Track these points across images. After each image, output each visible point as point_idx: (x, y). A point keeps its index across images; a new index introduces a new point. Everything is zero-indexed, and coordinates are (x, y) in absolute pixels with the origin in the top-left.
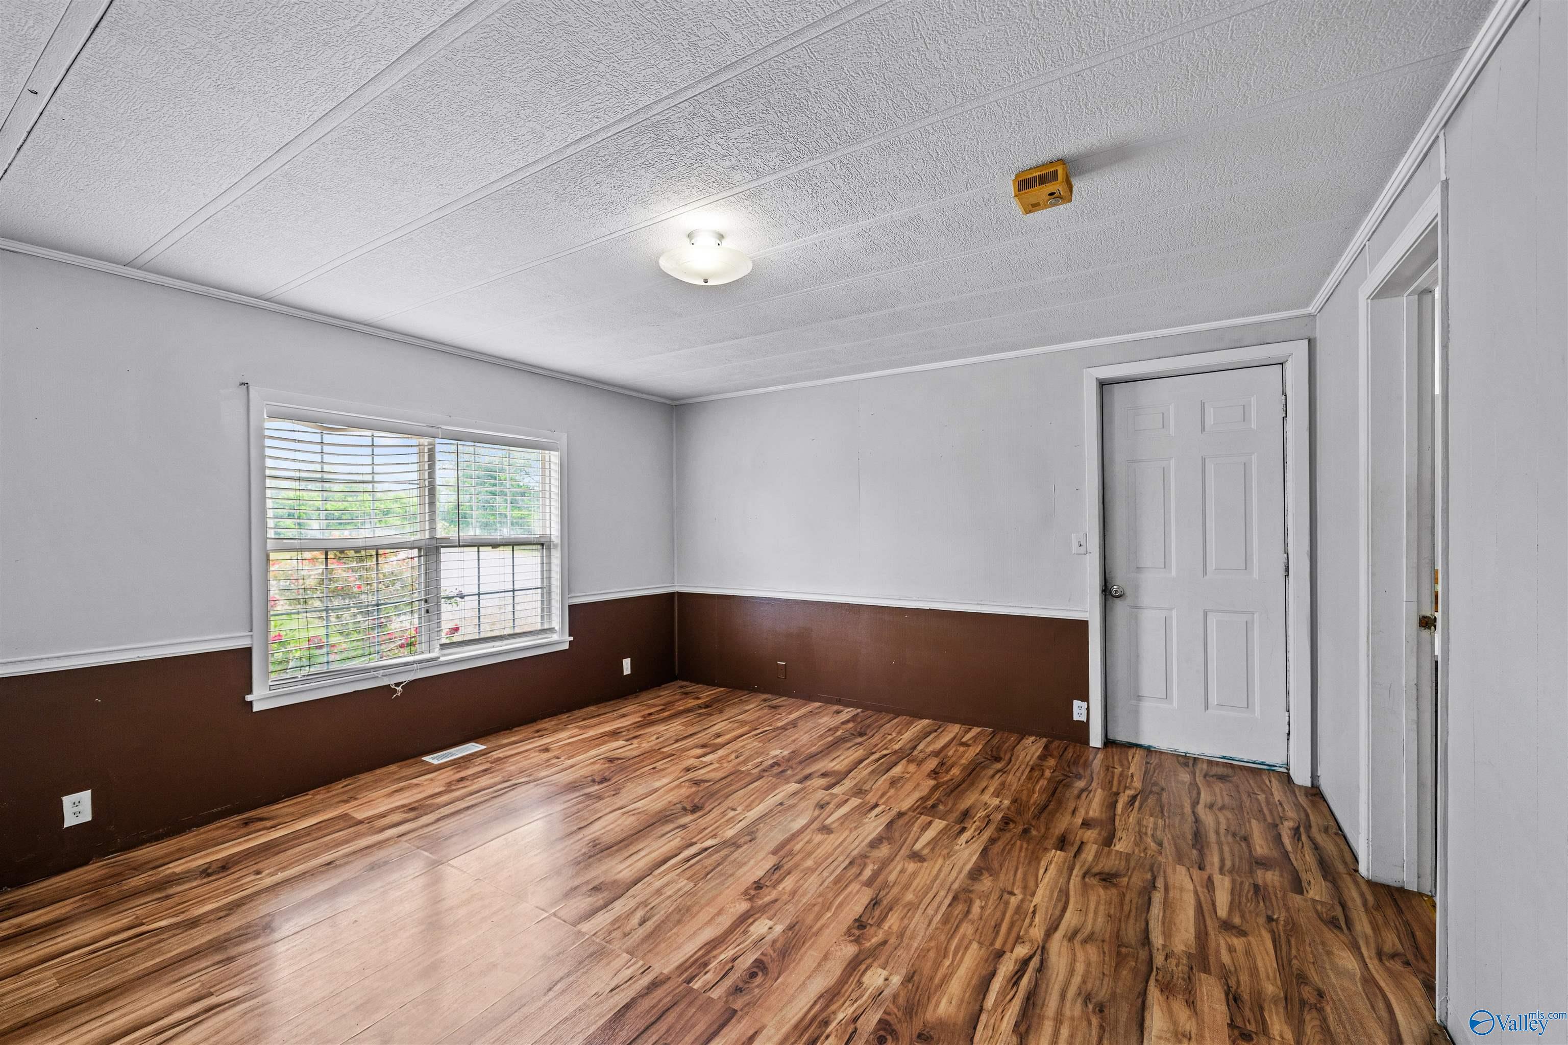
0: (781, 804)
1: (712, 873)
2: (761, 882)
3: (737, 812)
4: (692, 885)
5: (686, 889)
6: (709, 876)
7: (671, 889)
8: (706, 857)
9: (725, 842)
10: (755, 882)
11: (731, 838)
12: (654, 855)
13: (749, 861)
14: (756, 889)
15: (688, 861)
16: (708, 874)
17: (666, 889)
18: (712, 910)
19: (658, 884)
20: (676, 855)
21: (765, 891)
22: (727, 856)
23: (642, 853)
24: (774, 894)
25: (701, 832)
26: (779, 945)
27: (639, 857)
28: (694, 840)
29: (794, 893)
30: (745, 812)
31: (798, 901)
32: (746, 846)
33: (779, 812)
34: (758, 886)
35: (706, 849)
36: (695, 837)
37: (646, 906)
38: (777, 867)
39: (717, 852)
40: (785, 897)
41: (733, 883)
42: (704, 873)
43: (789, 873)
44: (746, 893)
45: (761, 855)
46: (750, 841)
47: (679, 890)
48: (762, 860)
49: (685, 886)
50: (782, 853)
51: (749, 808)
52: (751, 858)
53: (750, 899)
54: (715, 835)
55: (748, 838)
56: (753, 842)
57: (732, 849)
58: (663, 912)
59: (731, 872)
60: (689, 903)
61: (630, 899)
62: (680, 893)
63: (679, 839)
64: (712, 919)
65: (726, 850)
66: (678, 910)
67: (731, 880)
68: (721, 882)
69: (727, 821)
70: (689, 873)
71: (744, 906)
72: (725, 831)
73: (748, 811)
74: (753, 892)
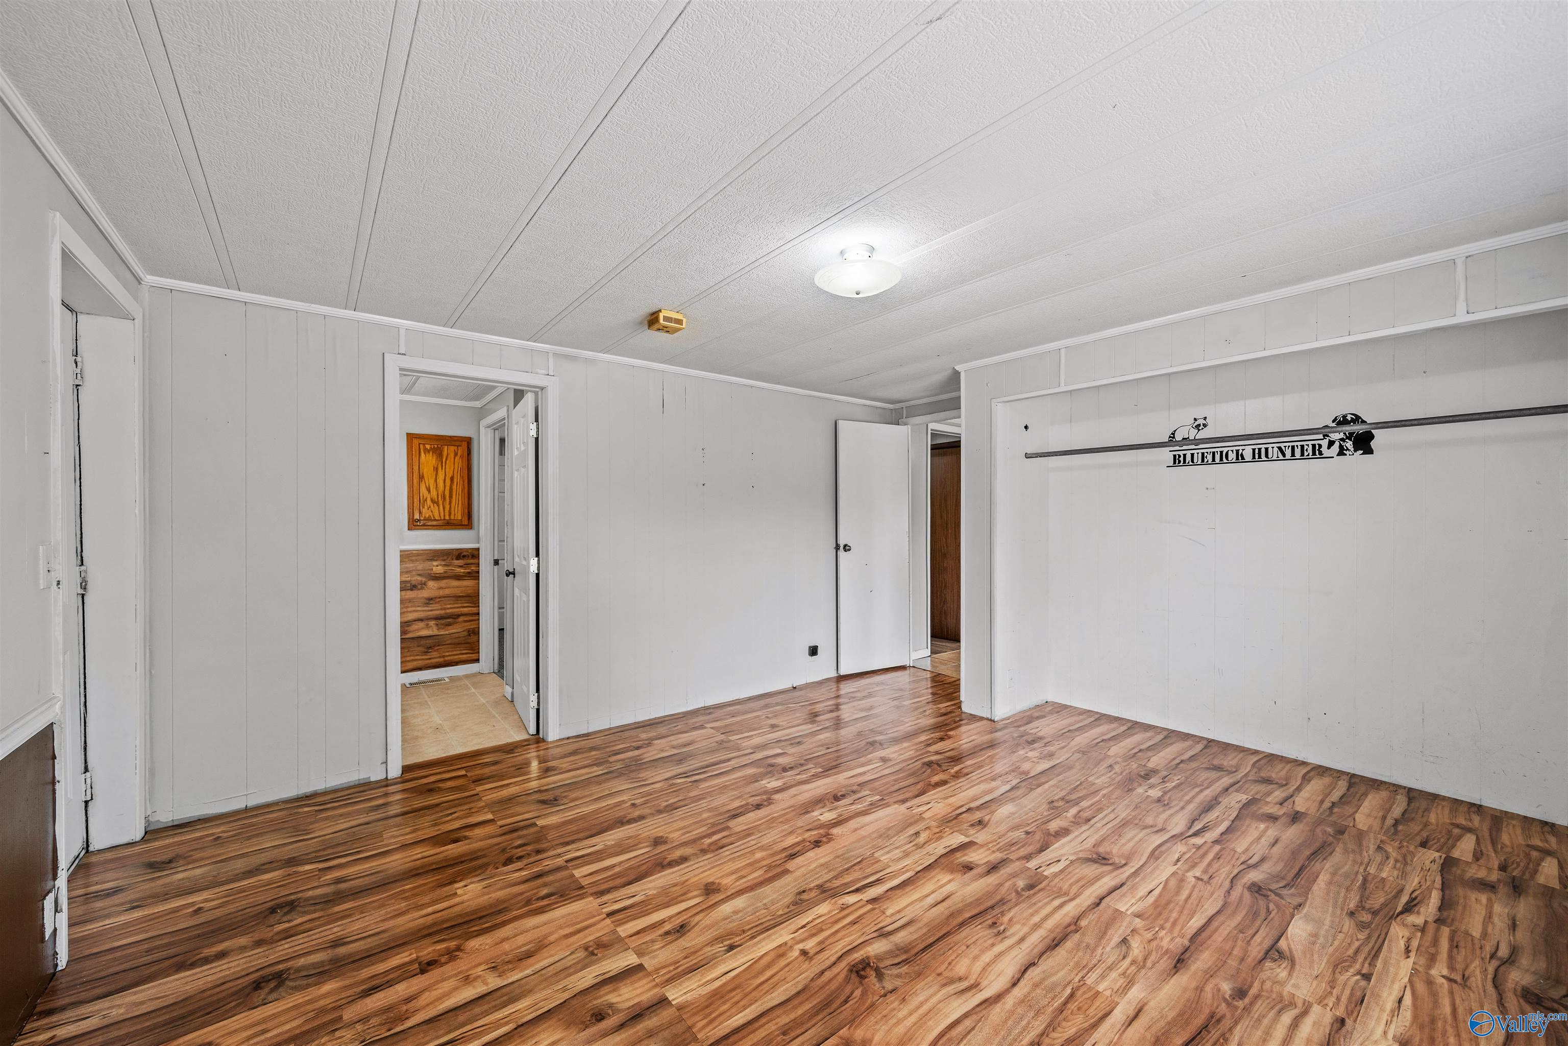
0: (731, 948)
1: (856, 862)
2: (813, 846)
3: (801, 946)
4: (876, 855)
5: (881, 852)
6: (859, 860)
7: (896, 854)
8: (859, 880)
9: (833, 896)
10: (819, 847)
11: (824, 900)
12: (916, 895)
13: (816, 868)
14: (820, 842)
15: (878, 880)
16: (860, 862)
17: (900, 855)
18: (862, 833)
19: (907, 862)
20: (891, 889)
21: (813, 839)
22: (836, 877)
23: (930, 900)
24: (807, 835)
25: (860, 917)
26: (821, 805)
27: (933, 896)
28: (870, 907)
29: (791, 833)
30: (790, 944)
31: (791, 827)
32: (812, 885)
33: (744, 932)
34: (817, 844)
35: (857, 890)
36: (869, 911)
37: (916, 844)
38: (792, 856)
39: (846, 885)
40: (800, 831)
41: (837, 850)
42: (864, 863)
43: (785, 849)
44: (830, 840)
45: (798, 873)
46: (804, 891)
47: (888, 852)
48: (802, 866)
49: (882, 855)
50: (779, 870)
51: (781, 950)
52: (812, 871)
53: (829, 835)
54: (843, 909)
55: (805, 896)
56: (802, 889)
57: (828, 884)
58: (902, 837)
59: (837, 859)
60: (880, 840)
61: (931, 853)
62: (887, 849)
63: (889, 912)
64: (862, 827)
65: (835, 885)
66: (889, 837)
67: (840, 852)
68: (848, 853)
69: (822, 930)
70: (877, 867)
71: (835, 831)
72: (829, 912)
73: (786, 943)
74: (824, 839)
